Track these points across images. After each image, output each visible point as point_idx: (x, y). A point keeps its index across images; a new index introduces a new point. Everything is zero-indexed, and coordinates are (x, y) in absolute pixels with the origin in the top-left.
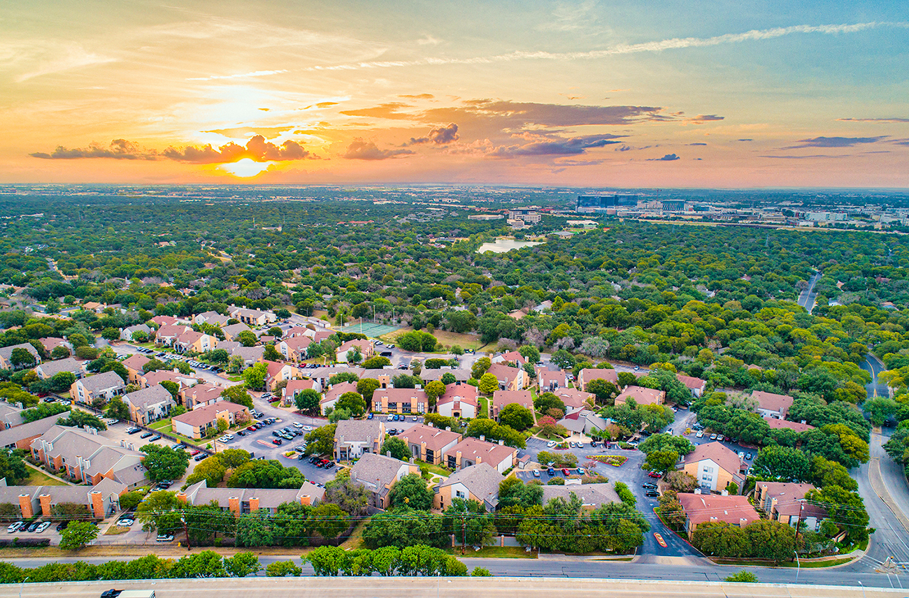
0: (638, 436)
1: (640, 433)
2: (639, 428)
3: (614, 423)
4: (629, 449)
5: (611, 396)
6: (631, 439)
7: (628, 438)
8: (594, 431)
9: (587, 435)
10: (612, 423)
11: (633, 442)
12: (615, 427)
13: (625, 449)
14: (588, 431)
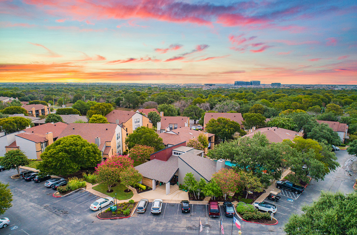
0: (275, 192)
1: (279, 186)
2: (277, 176)
3: (229, 167)
4: (258, 220)
5: (234, 136)
6: (262, 199)
7: (258, 195)
8: (191, 180)
9: (182, 188)
10: (226, 166)
11: (264, 203)
12: (231, 174)
13: (249, 219)
14: (183, 178)
